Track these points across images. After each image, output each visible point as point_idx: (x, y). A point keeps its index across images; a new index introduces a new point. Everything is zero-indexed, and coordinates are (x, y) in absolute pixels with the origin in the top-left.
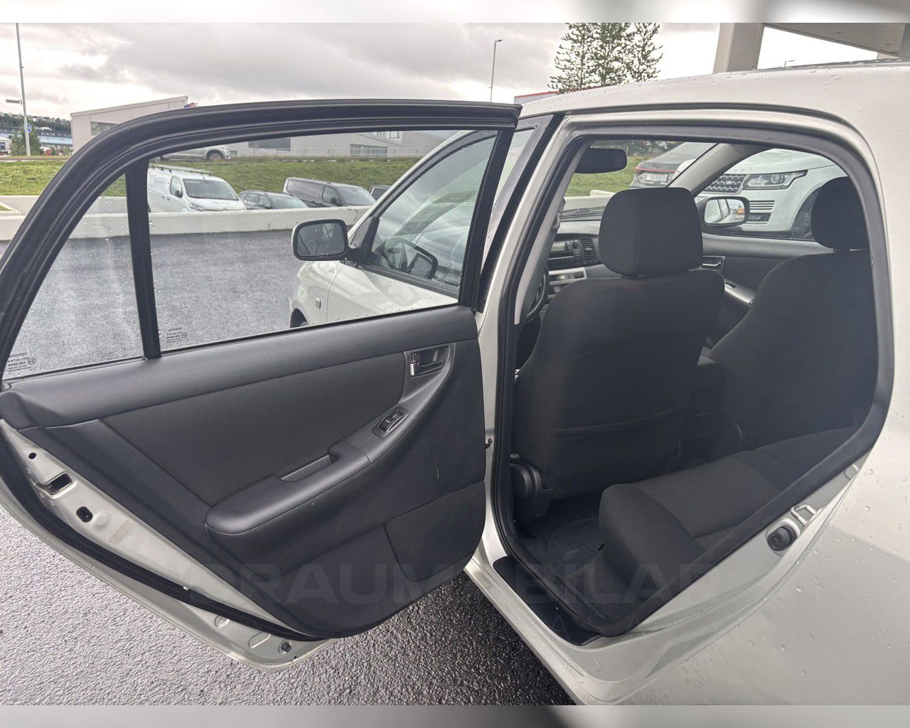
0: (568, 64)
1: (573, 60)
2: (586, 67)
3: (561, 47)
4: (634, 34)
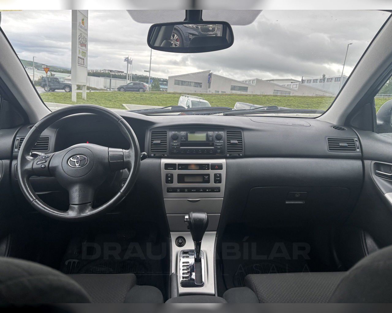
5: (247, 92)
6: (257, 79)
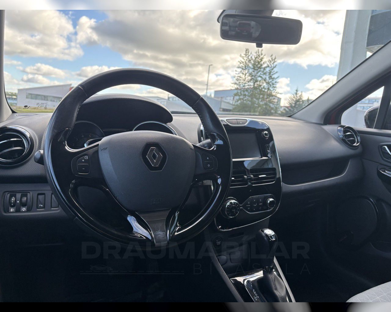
0: (239, 78)
1: (241, 76)
2: (247, 79)
3: (236, 71)
4: (266, 67)
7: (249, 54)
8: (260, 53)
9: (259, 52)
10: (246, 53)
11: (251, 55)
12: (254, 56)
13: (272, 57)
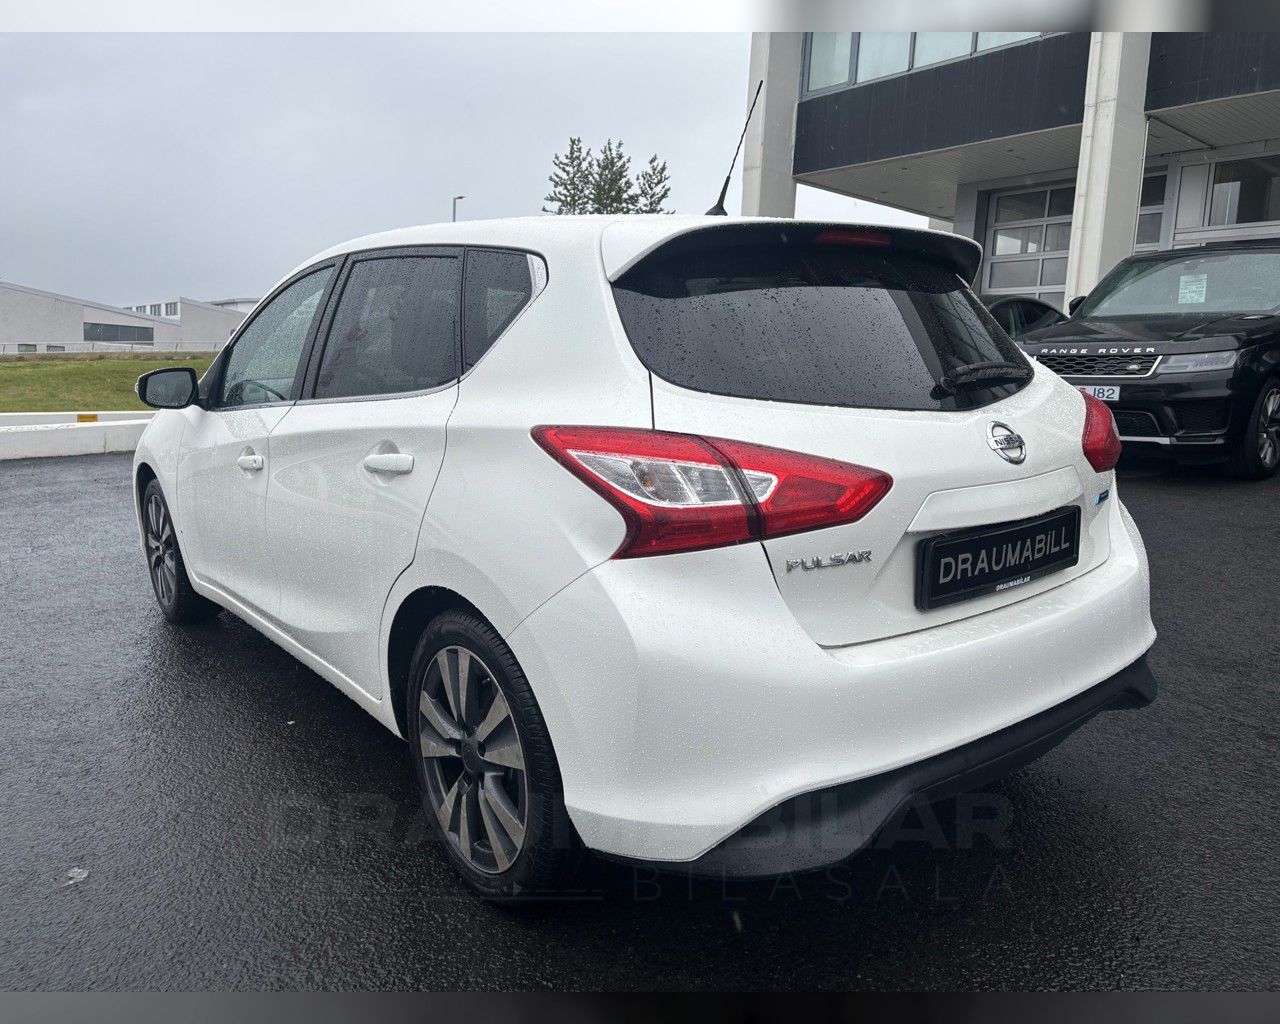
5: (152, 344)
6: (182, 298)
7: (584, 154)
8: (614, 155)
9: (610, 150)
10: (572, 153)
11: (589, 159)
12: (598, 161)
13: (655, 164)
